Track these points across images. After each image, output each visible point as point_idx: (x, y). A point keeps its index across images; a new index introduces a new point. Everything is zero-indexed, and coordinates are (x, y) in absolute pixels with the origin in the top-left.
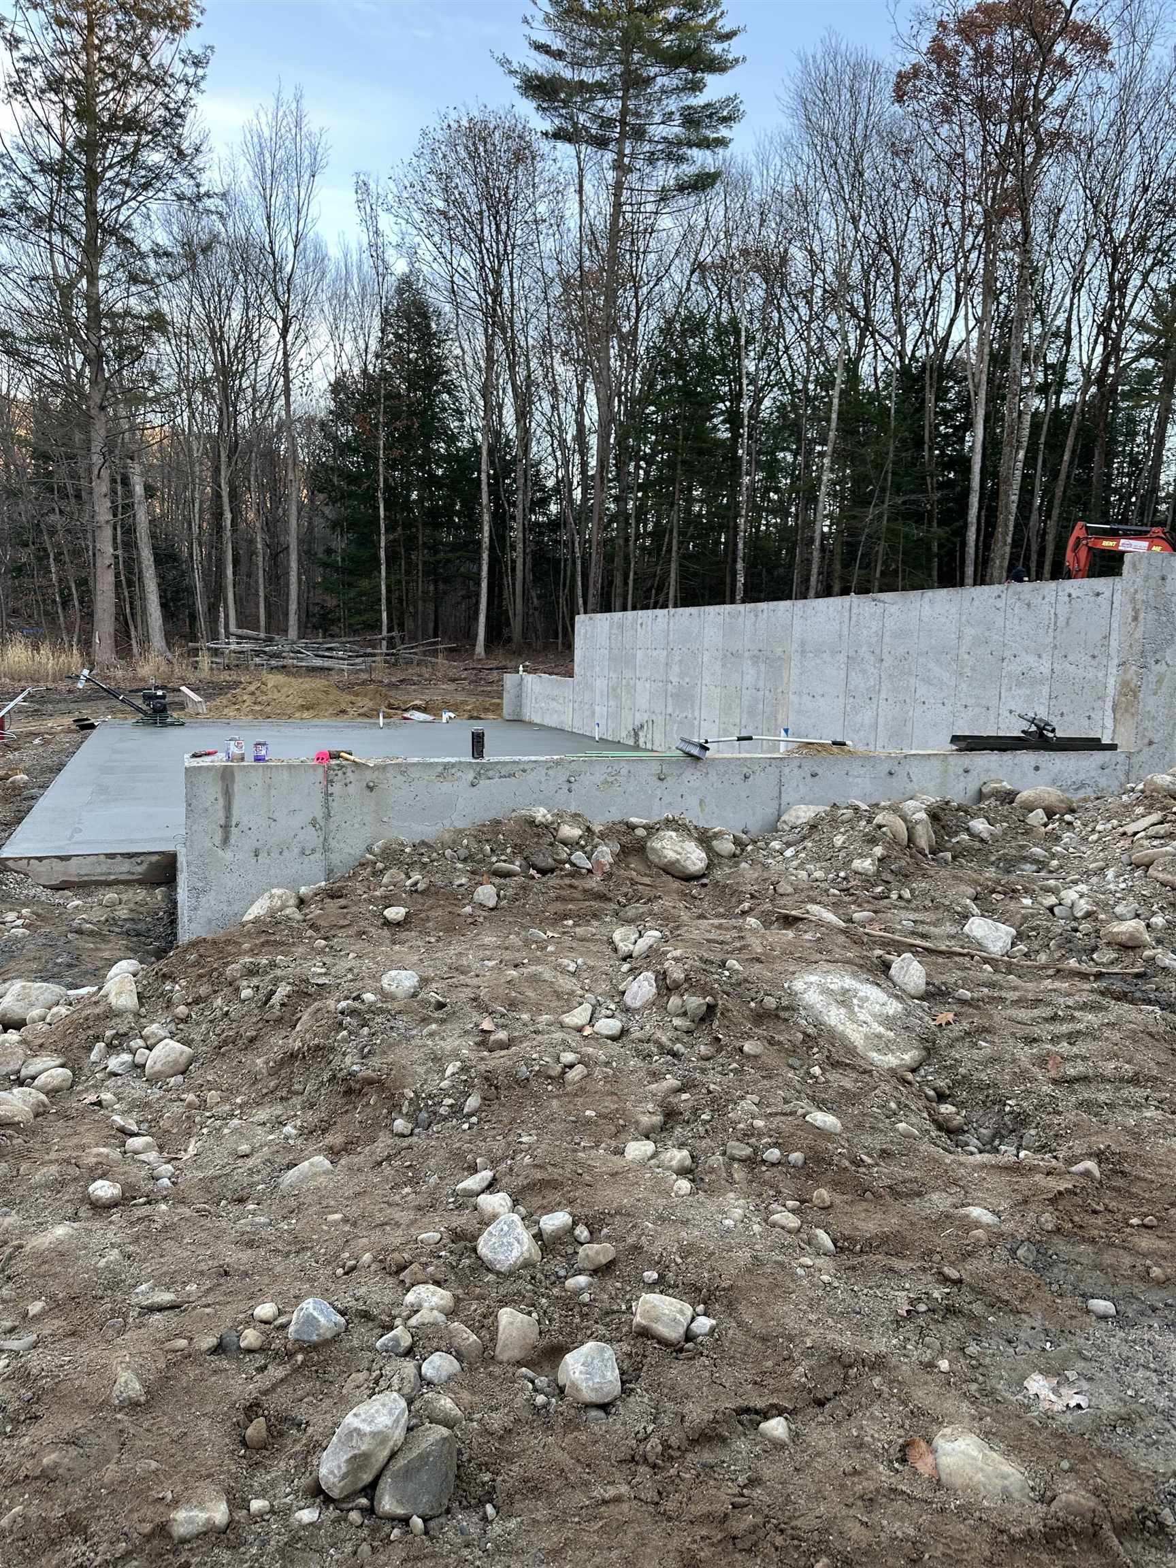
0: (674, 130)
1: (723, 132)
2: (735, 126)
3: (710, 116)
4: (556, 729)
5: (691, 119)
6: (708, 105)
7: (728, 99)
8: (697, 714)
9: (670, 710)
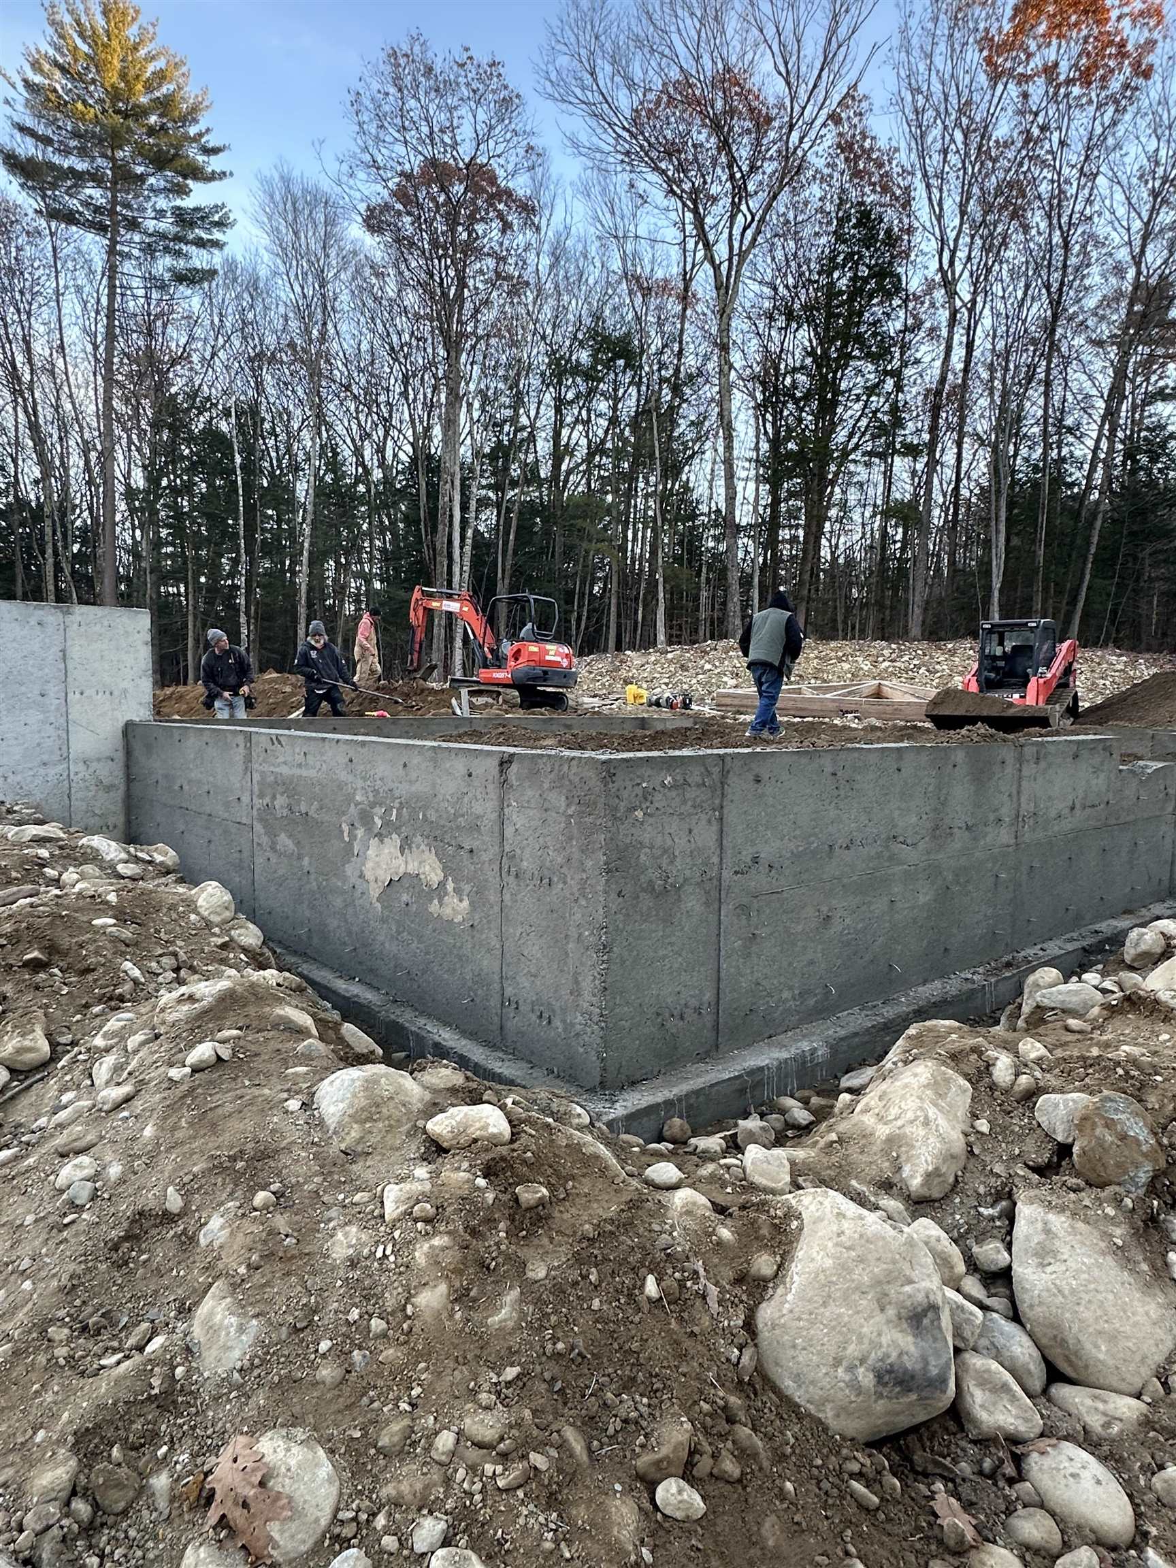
0: (167, 225)
1: (217, 235)
2: (228, 231)
3: (202, 219)
5: (185, 219)
6: (197, 209)
7: (216, 206)
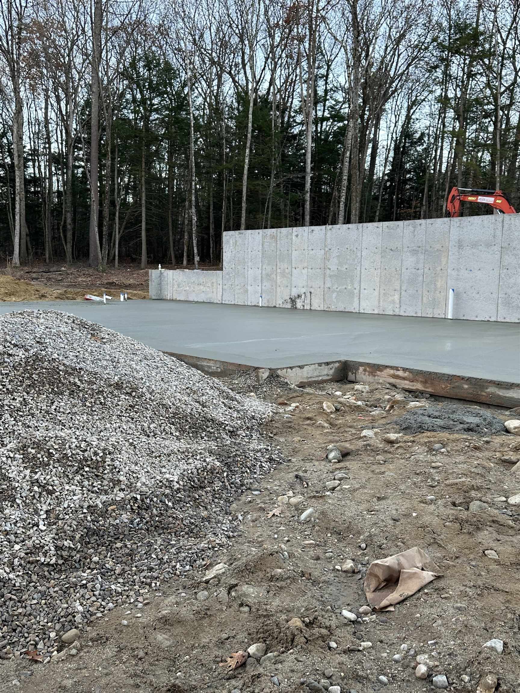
4: (204, 302)
8: (356, 285)
9: (328, 285)
